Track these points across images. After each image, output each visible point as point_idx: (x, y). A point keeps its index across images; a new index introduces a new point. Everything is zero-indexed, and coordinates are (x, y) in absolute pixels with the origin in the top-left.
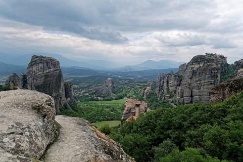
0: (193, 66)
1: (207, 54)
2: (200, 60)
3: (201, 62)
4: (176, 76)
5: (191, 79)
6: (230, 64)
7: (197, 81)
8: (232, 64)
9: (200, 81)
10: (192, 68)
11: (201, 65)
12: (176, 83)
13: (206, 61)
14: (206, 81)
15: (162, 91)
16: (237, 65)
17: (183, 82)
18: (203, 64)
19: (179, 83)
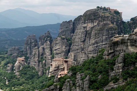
0: (85, 25)
1: (98, 7)
2: (93, 18)
3: (95, 19)
4: (63, 39)
5: (84, 41)
6: (126, 21)
7: (94, 44)
8: (128, 22)
9: (97, 43)
10: (84, 27)
11: (95, 24)
12: (64, 48)
13: (100, 19)
14: (104, 43)
15: (44, 61)
16: (133, 23)
17: (73, 47)
18: (97, 22)
19: (67, 48)
